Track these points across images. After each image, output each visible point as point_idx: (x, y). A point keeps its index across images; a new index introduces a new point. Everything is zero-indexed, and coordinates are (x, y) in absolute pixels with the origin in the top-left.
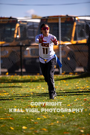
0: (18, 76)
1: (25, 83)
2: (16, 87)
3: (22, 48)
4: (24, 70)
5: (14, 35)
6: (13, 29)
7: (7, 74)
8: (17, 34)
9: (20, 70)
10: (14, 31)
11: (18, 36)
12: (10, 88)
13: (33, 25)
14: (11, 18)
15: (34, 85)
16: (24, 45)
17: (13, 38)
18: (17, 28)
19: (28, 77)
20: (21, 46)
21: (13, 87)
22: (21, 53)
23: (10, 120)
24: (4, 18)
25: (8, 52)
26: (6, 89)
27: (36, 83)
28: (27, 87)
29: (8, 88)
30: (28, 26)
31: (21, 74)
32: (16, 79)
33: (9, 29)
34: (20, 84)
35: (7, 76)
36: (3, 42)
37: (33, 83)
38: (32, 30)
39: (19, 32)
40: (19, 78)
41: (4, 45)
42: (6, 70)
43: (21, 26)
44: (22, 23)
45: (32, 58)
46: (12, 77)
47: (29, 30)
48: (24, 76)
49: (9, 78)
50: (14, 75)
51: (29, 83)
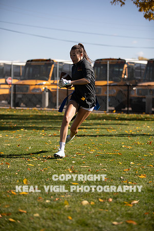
0: (125, 114)
1: (132, 121)
2: (123, 124)
3: (129, 88)
4: (130, 109)
5: (121, 75)
6: (121, 70)
7: (114, 111)
8: (125, 75)
9: (126, 109)
10: (122, 71)
11: (126, 77)
12: (117, 126)
13: (140, 66)
14: (120, 59)
15: (140, 123)
16: (131, 85)
17: (121, 78)
18: (124, 68)
19: (134, 116)
20: (128, 86)
21: (120, 124)
22: (128, 93)
23: (118, 155)
24: (113, 59)
25: (115, 91)
26: (113, 126)
27: (142, 122)
28: (133, 125)
29: (115, 125)
30: (135, 67)
31: (128, 112)
32: (123, 117)
33: (117, 70)
34: (127, 122)
35: (115, 114)
36: (111, 82)
37: (139, 121)
38: (140, 71)
39: (127, 72)
40: (126, 116)
41: (112, 84)
42: (113, 108)
43: (129, 67)
44: (129, 64)
45: (138, 98)
46: (119, 115)
47: (137, 70)
48: (130, 115)
49: (116, 116)
50: (121, 113)
51: (135, 121)
